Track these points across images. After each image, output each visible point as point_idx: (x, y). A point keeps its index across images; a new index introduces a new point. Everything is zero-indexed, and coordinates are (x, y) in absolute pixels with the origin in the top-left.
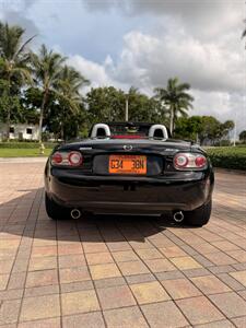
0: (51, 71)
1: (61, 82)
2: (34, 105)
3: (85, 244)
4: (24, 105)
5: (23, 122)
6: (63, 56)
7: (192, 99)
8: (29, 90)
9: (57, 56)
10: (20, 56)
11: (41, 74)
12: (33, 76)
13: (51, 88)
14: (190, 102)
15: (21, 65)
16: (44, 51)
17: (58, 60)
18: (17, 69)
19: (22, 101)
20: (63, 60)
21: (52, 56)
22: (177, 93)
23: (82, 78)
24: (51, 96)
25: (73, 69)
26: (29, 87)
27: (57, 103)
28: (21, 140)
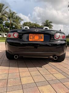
0: (12, 17)
1: (15, 20)
2: (7, 27)
3: (20, 68)
4: (4, 27)
5: (4, 32)
6: (16, 13)
7: (53, 26)
8: (6, 23)
9: (14, 13)
10: (3, 12)
11: (9, 18)
12: (7, 19)
13: (12, 22)
14: (52, 27)
15: (3, 15)
16: (10, 11)
17: (14, 14)
18: (2, 16)
19: (4, 26)
20: (16, 14)
21: (12, 12)
22: (48, 24)
23: (21, 19)
24: (12, 24)
25: (19, 16)
26: (6, 22)
27: (14, 26)
28: (3, 37)
